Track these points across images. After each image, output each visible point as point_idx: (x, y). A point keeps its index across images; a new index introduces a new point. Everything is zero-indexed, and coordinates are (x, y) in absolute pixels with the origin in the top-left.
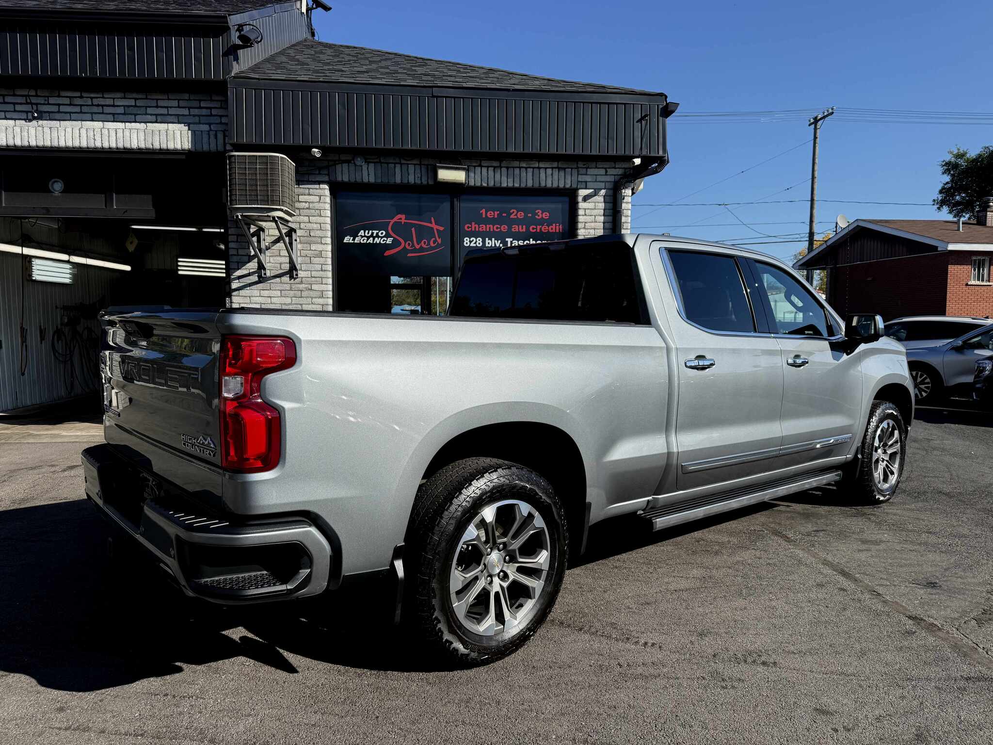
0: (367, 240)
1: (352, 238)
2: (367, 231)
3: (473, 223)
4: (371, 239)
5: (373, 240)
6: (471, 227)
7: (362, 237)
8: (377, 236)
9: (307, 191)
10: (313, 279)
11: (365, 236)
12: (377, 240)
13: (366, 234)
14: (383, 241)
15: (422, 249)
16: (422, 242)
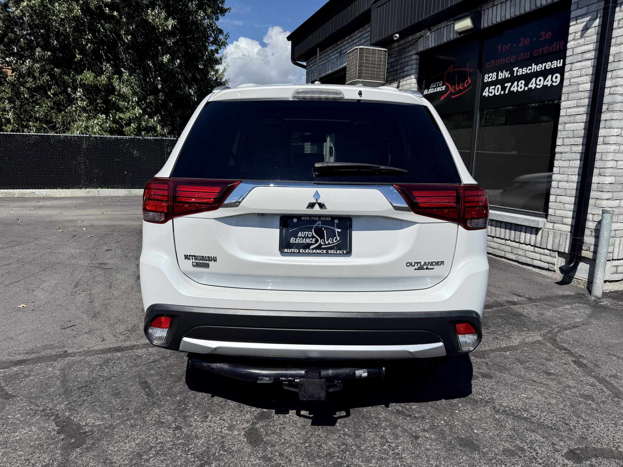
0: (434, 91)
1: (427, 91)
2: (434, 84)
3: (492, 60)
4: (436, 89)
6: (490, 64)
7: (432, 88)
8: (439, 86)
11: (433, 88)
12: (439, 89)
13: (434, 86)
14: (442, 88)
15: (460, 91)
16: (460, 85)
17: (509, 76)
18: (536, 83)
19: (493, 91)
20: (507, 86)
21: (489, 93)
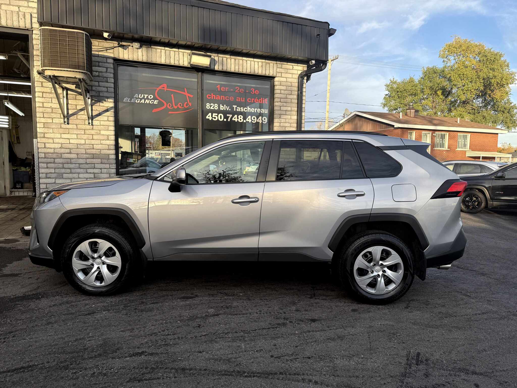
0: (140, 101)
1: (129, 99)
2: (140, 95)
3: (212, 94)
4: (143, 100)
5: (145, 101)
6: (211, 97)
7: (137, 98)
8: (147, 98)
9: (97, 64)
10: (102, 126)
11: (139, 98)
12: (147, 101)
13: (140, 97)
14: (152, 102)
15: (178, 109)
16: (179, 105)
17: (230, 110)
18: (251, 119)
19: (216, 117)
20: (229, 116)
21: (213, 118)
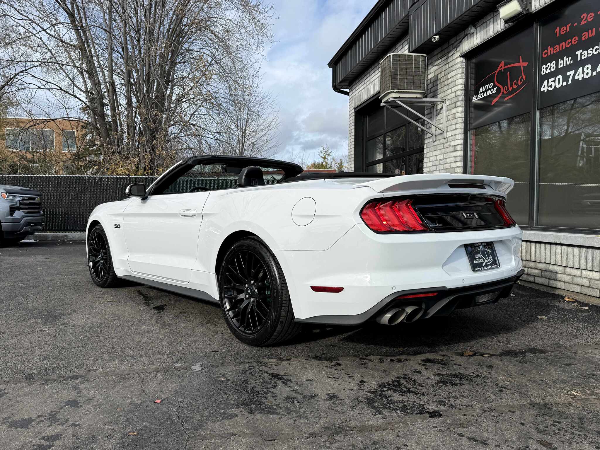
0: (483, 95)
1: (476, 96)
2: (483, 87)
3: (549, 47)
4: (486, 93)
6: (547, 53)
7: (481, 93)
8: (489, 89)
10: (452, 137)
11: (483, 92)
12: (489, 93)
13: (483, 90)
14: (492, 91)
15: (514, 90)
16: (514, 84)
17: (572, 62)
20: (570, 75)
21: (548, 86)
